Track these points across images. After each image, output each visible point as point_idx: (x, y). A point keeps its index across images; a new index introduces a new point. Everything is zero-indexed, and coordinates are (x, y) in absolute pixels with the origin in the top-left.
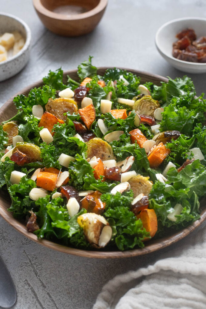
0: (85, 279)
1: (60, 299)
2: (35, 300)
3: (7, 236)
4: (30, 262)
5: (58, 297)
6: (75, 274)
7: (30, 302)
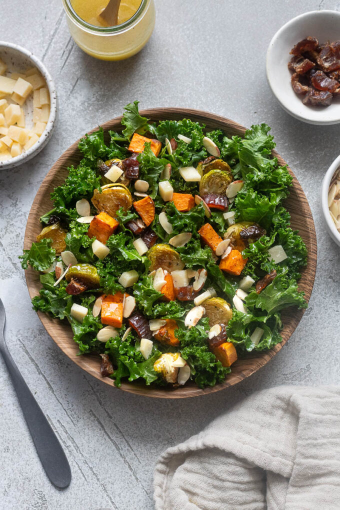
0: (151, 408)
1: (127, 430)
2: (103, 432)
3: (64, 359)
4: (93, 389)
5: (126, 428)
6: (140, 402)
7: (98, 435)
